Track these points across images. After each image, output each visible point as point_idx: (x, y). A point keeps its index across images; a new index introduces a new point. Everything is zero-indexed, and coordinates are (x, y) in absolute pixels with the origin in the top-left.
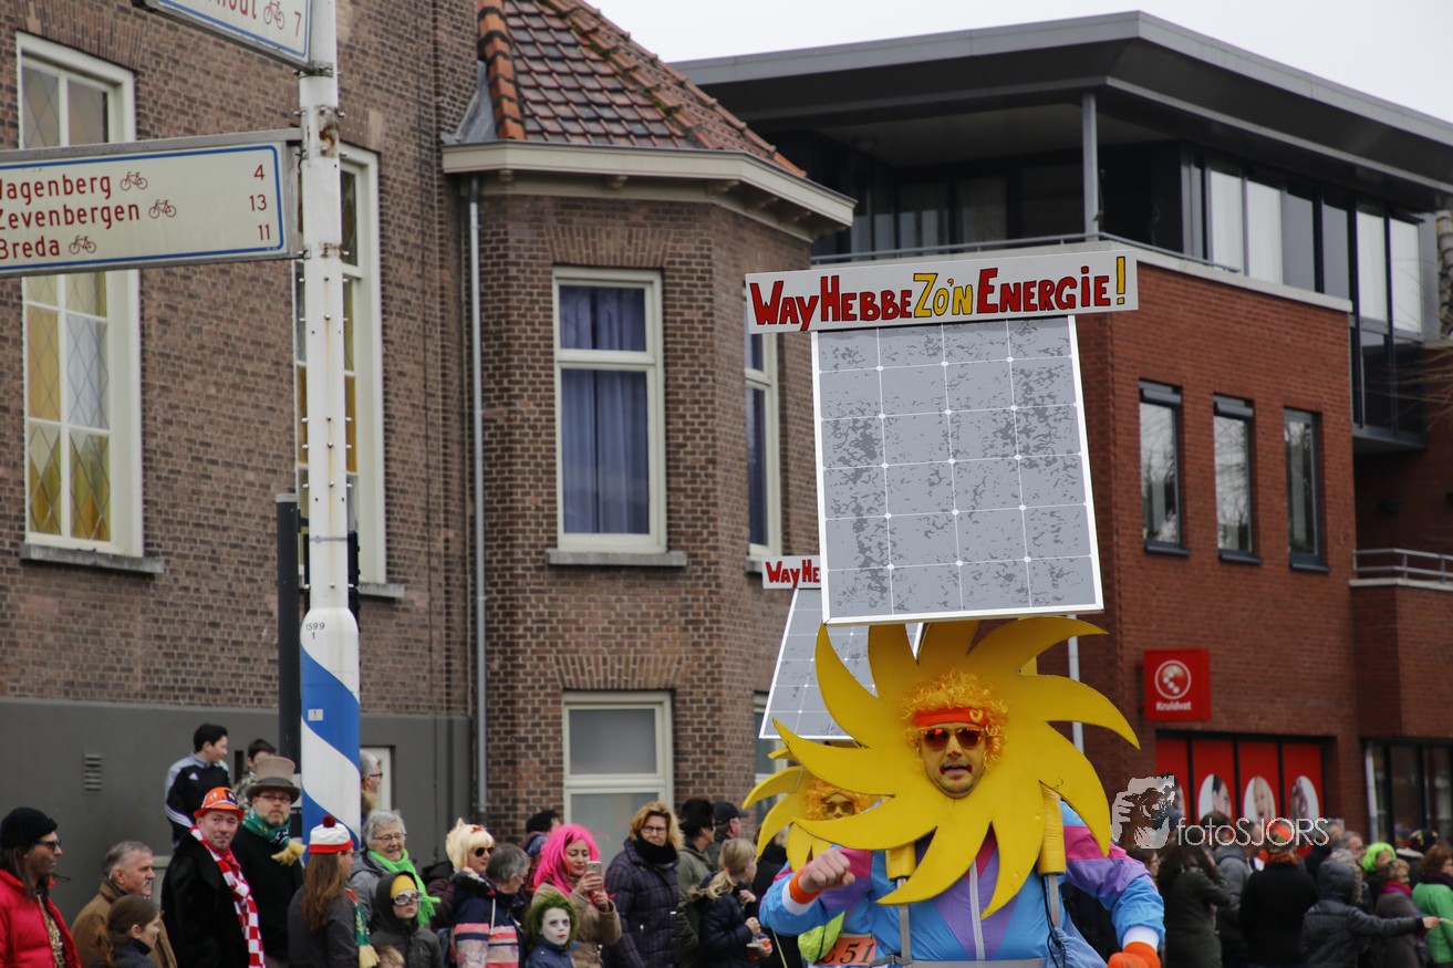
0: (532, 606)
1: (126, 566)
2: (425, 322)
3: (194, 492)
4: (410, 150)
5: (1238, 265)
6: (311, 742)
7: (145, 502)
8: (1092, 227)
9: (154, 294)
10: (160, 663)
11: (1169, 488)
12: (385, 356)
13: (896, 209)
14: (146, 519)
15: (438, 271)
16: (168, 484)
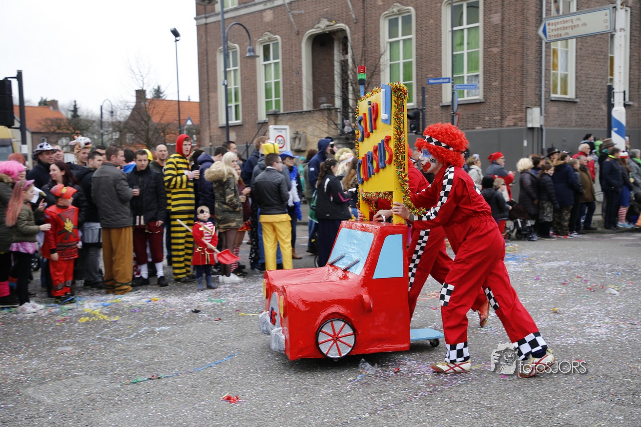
1: (571, 100)
3: (587, 84)
4: (636, 5)
6: (614, 134)
7: (576, 87)
9: (579, 43)
10: (578, 120)
14: (576, 91)
16: (580, 83)
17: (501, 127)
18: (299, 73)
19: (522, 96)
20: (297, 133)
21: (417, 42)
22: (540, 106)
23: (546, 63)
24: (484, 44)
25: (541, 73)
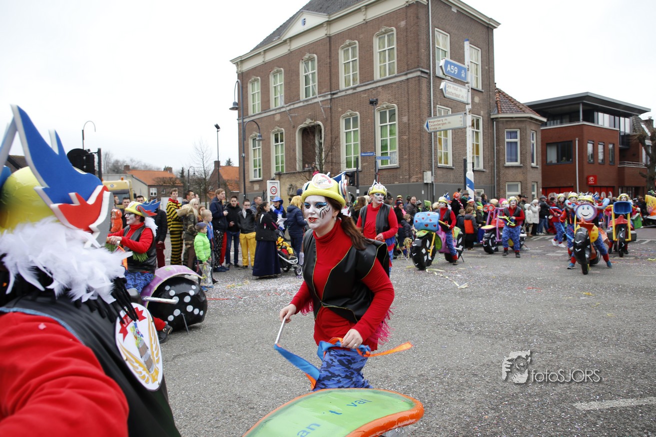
0: (502, 172)
1: (450, 167)
2: (488, 137)
3: (459, 159)
4: (486, 116)
5: (602, 124)
6: (468, 188)
7: (453, 160)
8: (581, 120)
9: (454, 135)
11: (592, 155)
12: (483, 141)
13: (554, 120)
14: (453, 162)
15: (490, 131)
16: (455, 158)
17: (409, 182)
18: (294, 150)
19: (421, 165)
20: (291, 185)
21: (361, 132)
22: (432, 170)
23: (434, 145)
24: (399, 134)
25: (432, 151)
